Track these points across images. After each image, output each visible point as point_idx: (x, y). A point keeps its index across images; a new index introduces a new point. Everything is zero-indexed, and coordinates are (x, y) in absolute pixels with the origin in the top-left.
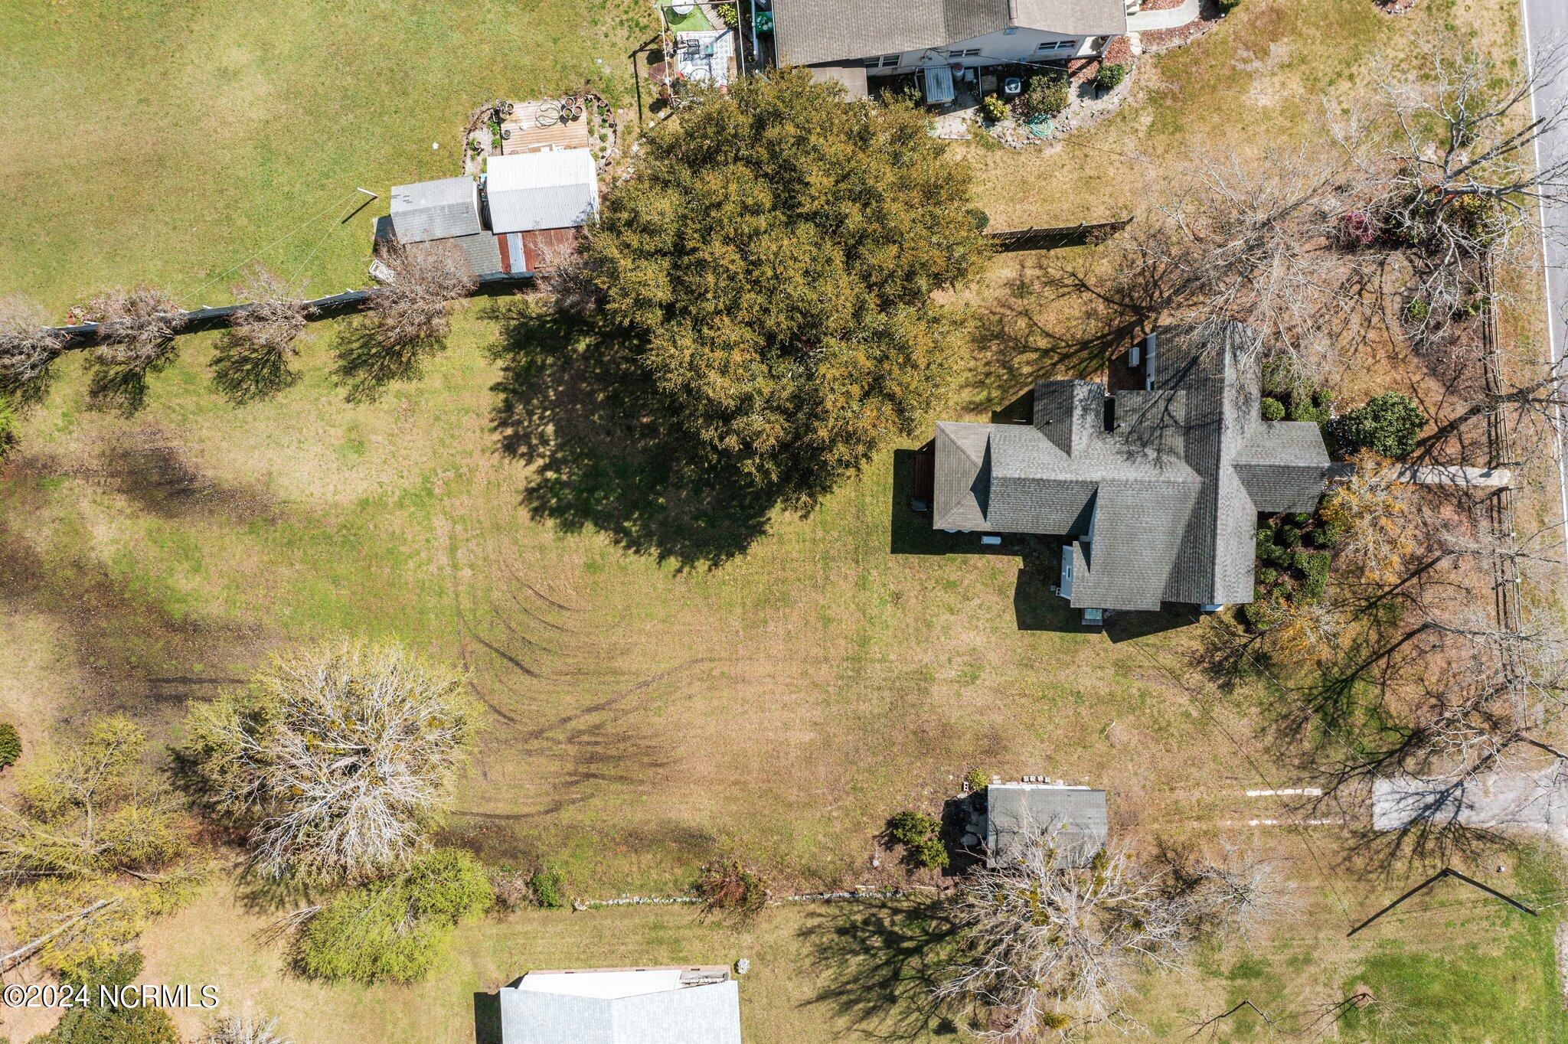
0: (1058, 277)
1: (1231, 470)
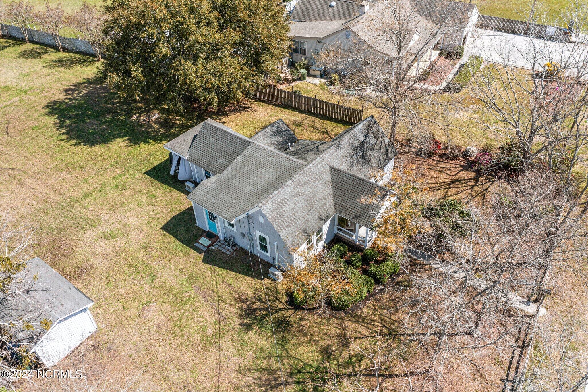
0: (318, 127)
1: (327, 168)
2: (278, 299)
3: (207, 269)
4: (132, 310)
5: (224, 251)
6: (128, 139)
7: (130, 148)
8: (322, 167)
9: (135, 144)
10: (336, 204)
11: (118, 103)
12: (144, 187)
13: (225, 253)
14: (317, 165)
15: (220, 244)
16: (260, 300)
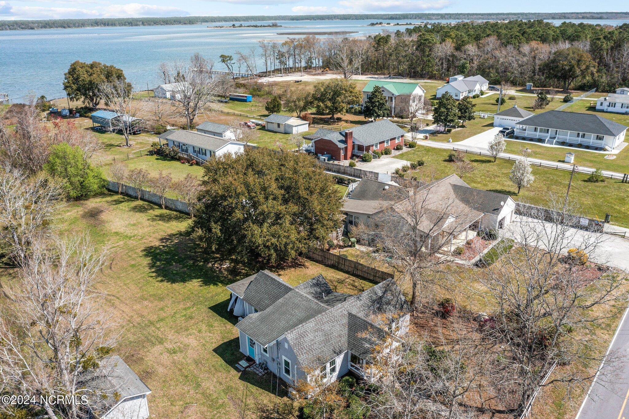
1: (346, 313)
2: (291, 413)
3: (241, 385)
4: (177, 407)
5: (257, 372)
6: (201, 281)
7: (201, 288)
8: (342, 312)
9: (206, 285)
10: (349, 342)
11: (200, 252)
12: (206, 319)
13: (258, 374)
14: (338, 310)
15: (255, 367)
16: (278, 412)
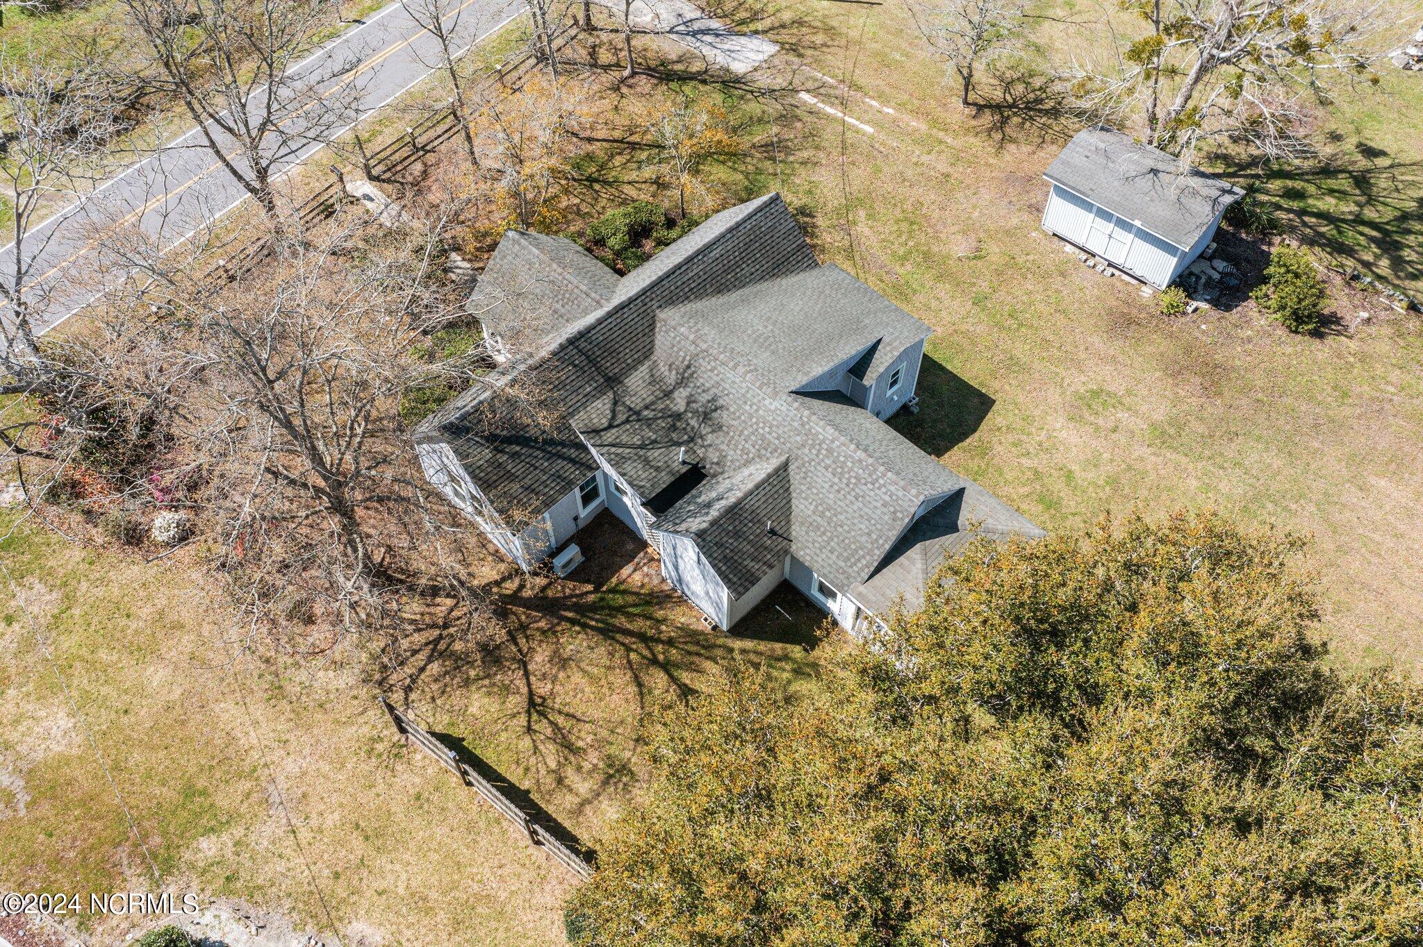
0: (552, 747)
